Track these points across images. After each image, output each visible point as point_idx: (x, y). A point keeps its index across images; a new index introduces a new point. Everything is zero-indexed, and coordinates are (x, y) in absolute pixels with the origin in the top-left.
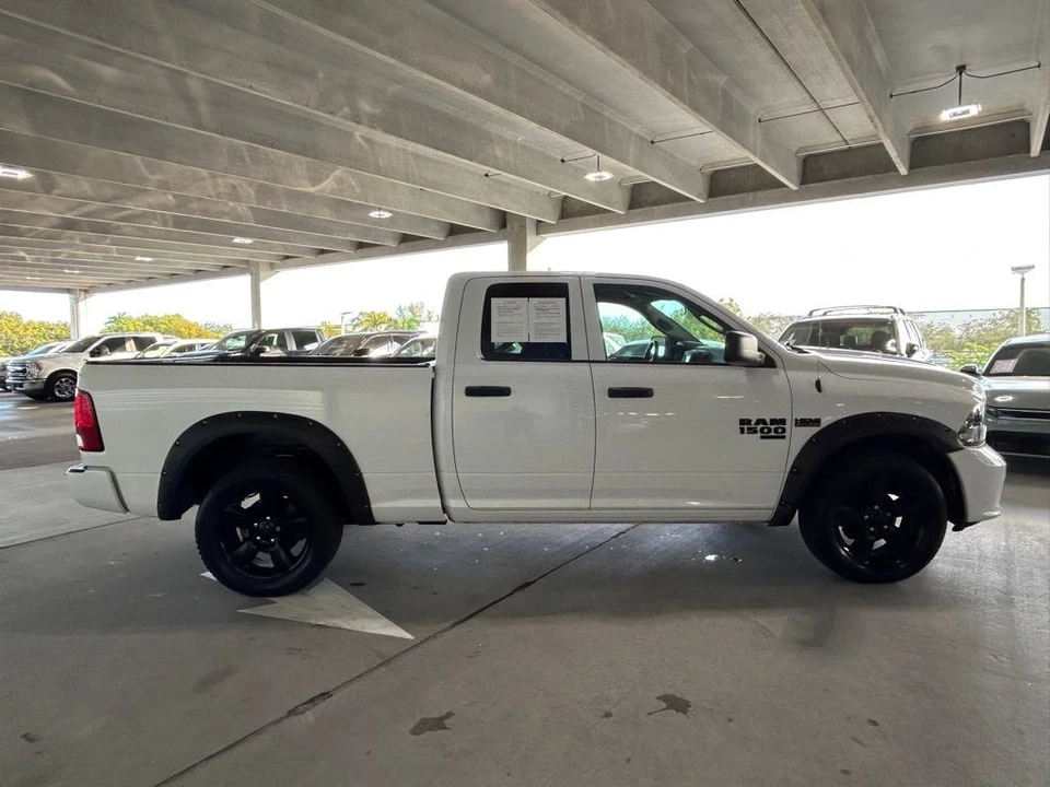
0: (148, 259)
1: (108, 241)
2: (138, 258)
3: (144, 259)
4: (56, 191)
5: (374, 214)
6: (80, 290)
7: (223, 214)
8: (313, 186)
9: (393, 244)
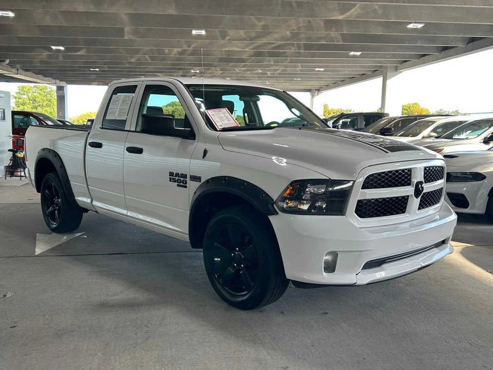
0: (323, 69)
1: (288, 61)
2: (317, 69)
3: (320, 69)
4: (228, 38)
5: (410, 26)
6: (316, 90)
7: (321, 38)
8: (342, 14)
9: (461, 45)
